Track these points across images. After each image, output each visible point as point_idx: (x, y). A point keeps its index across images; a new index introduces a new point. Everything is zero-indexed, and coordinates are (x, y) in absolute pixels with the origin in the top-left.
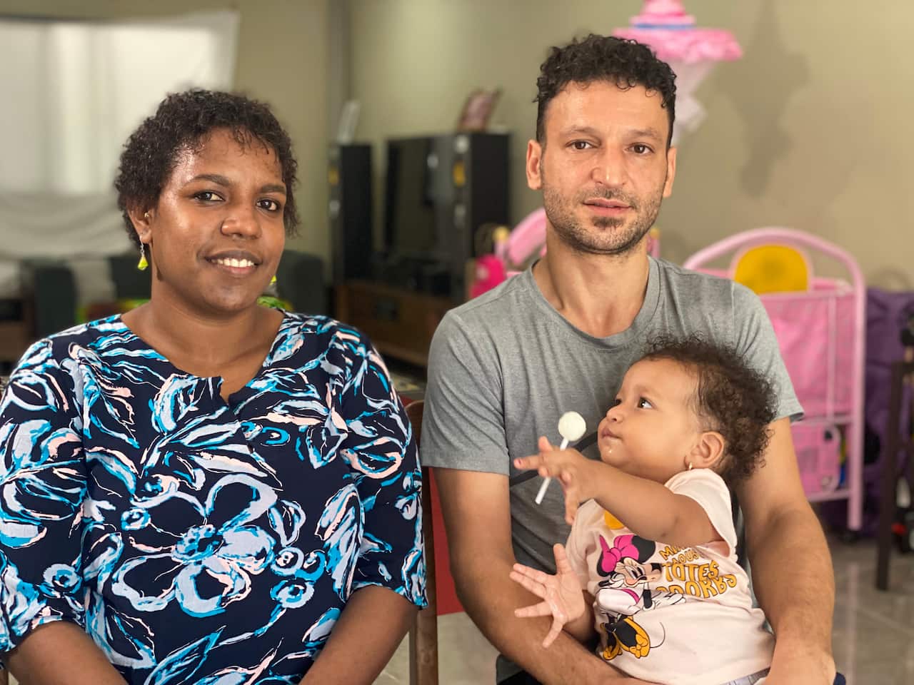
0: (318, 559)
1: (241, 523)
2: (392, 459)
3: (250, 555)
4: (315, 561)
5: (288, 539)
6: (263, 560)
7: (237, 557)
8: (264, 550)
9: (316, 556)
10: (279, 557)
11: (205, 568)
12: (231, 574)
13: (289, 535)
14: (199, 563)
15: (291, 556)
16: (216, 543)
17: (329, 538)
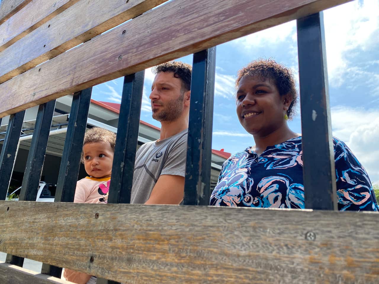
0: (258, 201)
1: (235, 184)
2: (363, 196)
3: (236, 196)
4: (257, 202)
5: (248, 191)
6: (240, 198)
7: (232, 196)
8: (240, 194)
9: (258, 199)
10: (245, 198)
11: (223, 200)
12: (230, 202)
13: (248, 189)
14: (221, 198)
15: (249, 198)
16: (227, 191)
17: (263, 192)
